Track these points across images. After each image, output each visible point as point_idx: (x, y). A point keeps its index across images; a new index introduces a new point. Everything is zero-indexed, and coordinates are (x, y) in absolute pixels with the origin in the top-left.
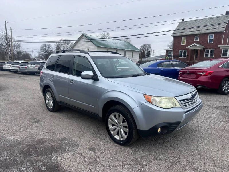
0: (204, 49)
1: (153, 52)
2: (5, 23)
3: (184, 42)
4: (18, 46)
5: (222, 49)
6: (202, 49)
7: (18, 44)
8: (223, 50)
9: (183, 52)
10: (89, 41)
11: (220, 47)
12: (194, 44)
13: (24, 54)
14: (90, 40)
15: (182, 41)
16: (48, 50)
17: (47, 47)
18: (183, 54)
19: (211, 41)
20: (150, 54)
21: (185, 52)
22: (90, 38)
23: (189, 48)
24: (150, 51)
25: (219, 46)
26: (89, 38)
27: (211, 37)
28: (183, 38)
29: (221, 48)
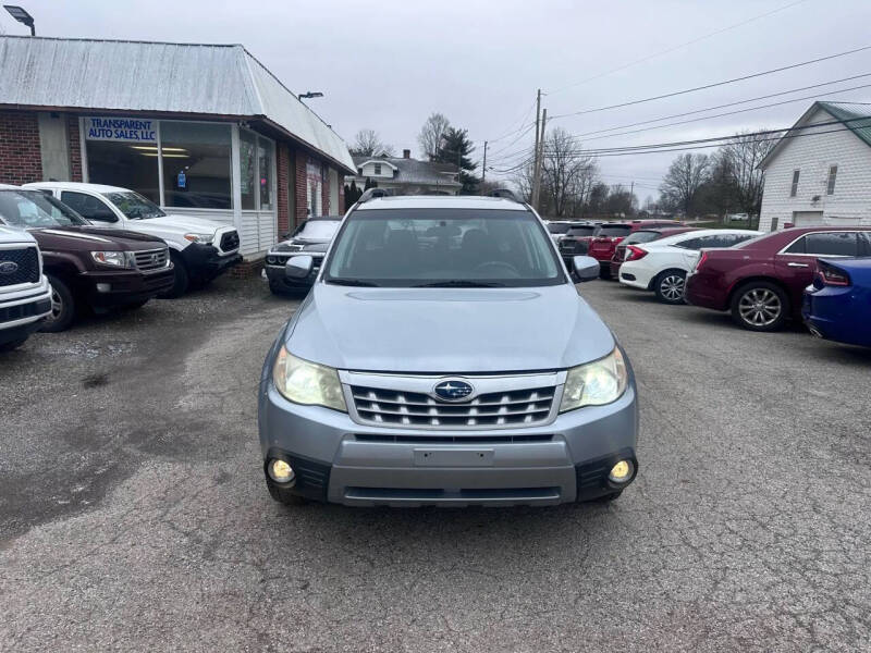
2: (539, 99)
4: (589, 167)
7: (587, 164)
10: (841, 126)
13: (613, 196)
14: (844, 122)
16: (697, 178)
17: (695, 165)
22: (848, 114)
26: (840, 116)
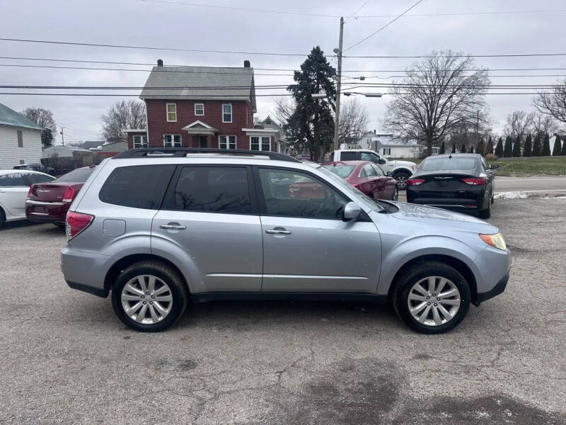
0: (217, 134)
1: (61, 133)
3: (171, 115)
5: (249, 136)
6: (213, 134)
8: (252, 138)
9: (173, 137)
11: (245, 132)
12: (198, 122)
15: (167, 113)
18: (173, 143)
19: (227, 117)
20: (51, 138)
21: (177, 139)
23: (187, 131)
24: (52, 129)
25: (243, 130)
27: (226, 111)
28: (169, 106)
29: (247, 134)
